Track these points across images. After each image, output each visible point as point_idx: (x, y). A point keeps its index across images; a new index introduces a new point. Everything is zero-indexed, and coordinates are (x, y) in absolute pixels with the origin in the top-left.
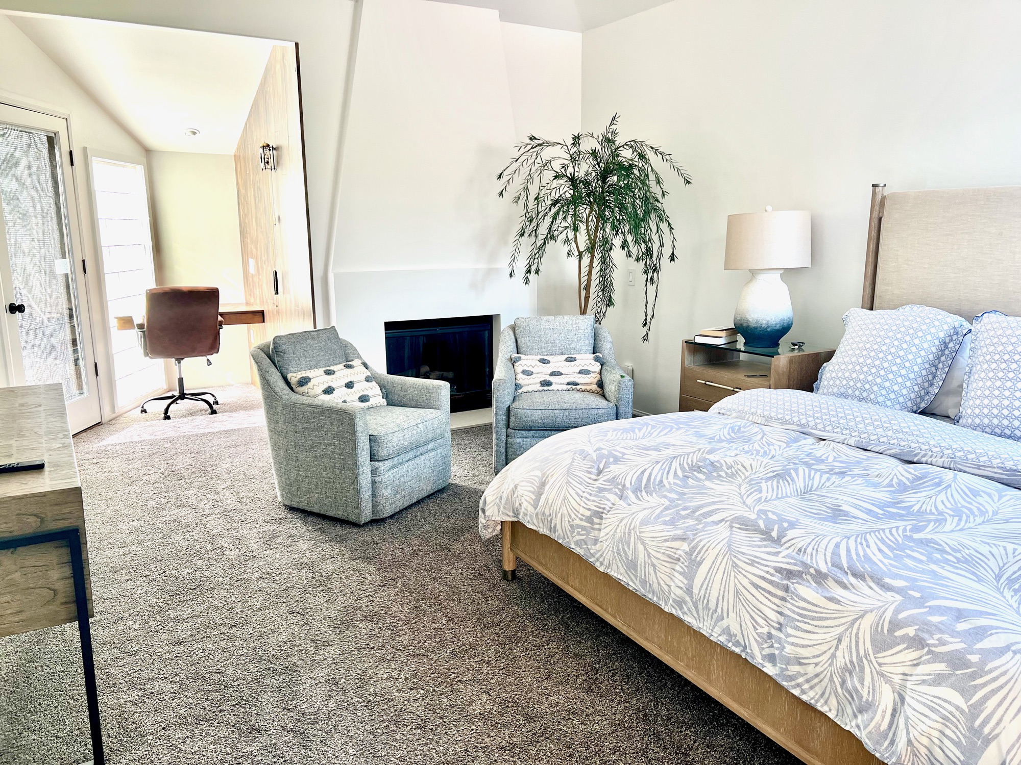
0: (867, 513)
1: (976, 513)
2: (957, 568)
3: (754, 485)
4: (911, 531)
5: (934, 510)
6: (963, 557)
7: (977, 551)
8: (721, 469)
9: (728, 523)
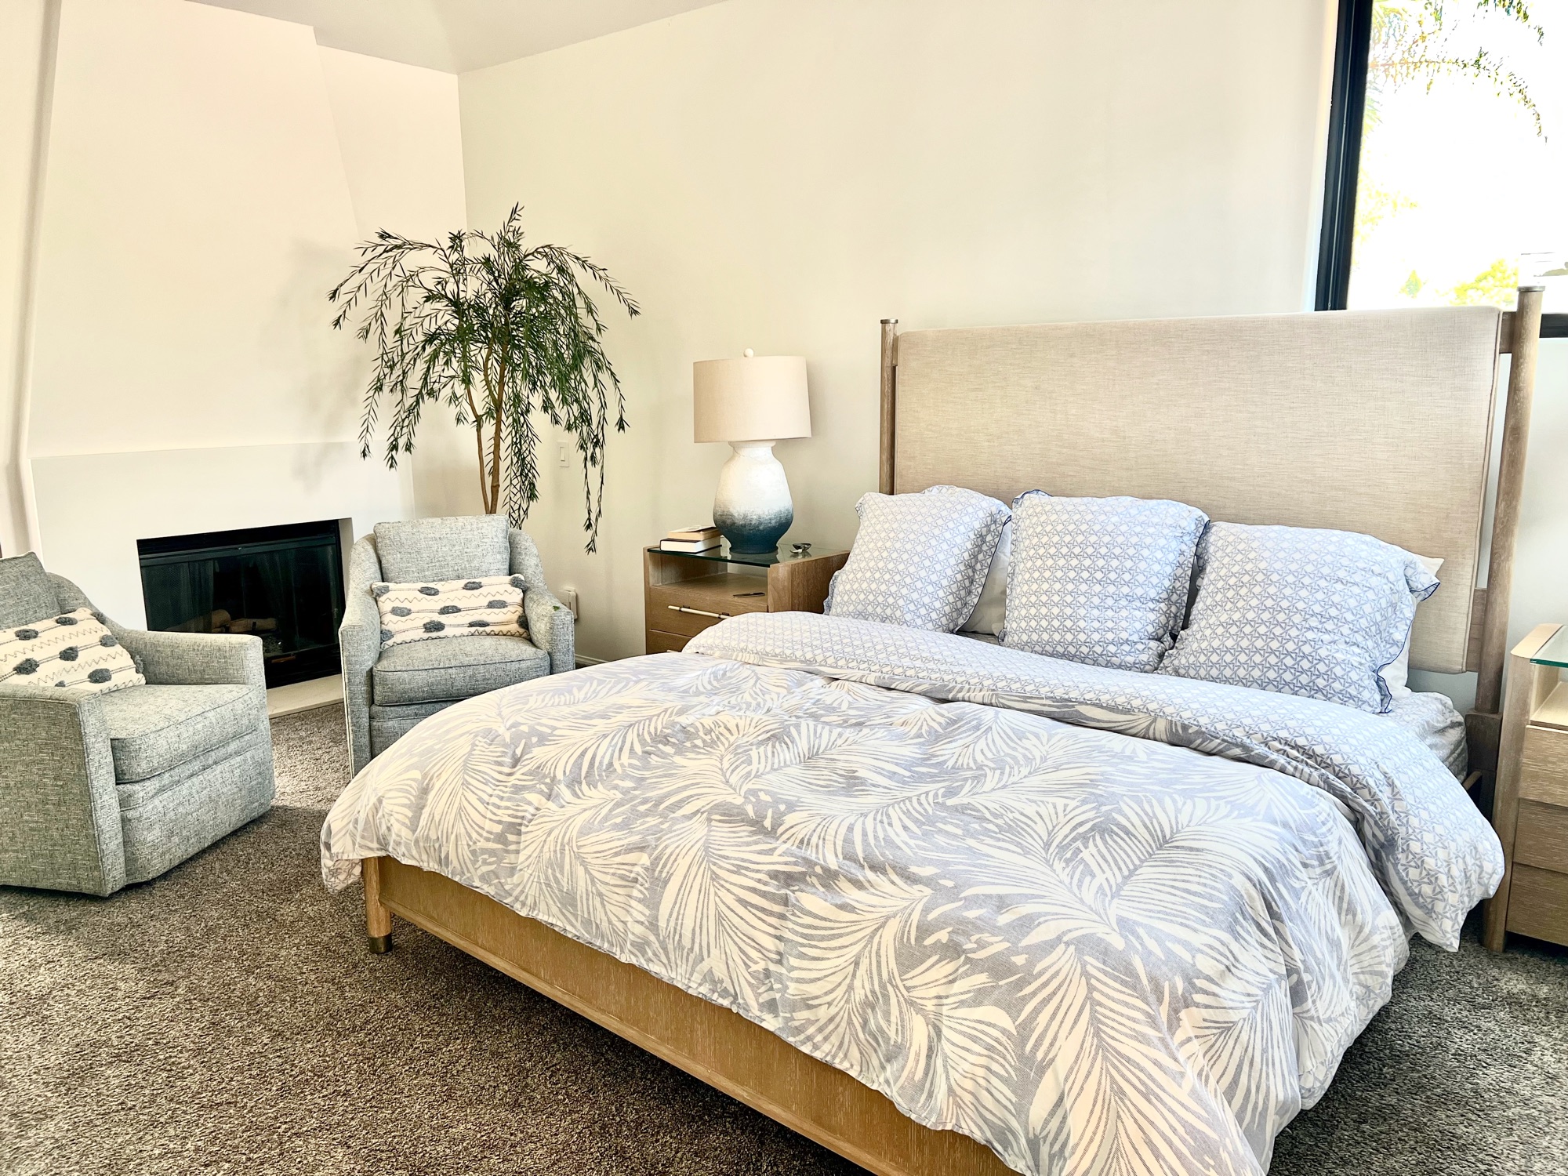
0: (890, 778)
1: (1022, 762)
2: (999, 840)
3: (741, 754)
4: (944, 796)
5: (972, 765)
6: (1006, 823)
7: (1022, 814)
8: (696, 735)
9: (705, 815)
